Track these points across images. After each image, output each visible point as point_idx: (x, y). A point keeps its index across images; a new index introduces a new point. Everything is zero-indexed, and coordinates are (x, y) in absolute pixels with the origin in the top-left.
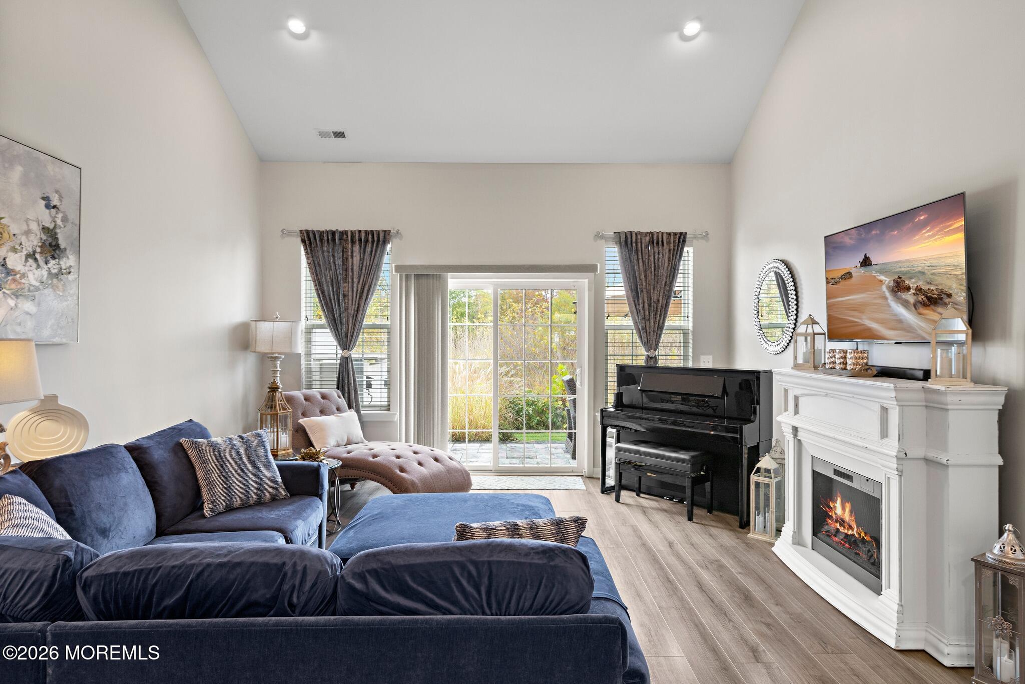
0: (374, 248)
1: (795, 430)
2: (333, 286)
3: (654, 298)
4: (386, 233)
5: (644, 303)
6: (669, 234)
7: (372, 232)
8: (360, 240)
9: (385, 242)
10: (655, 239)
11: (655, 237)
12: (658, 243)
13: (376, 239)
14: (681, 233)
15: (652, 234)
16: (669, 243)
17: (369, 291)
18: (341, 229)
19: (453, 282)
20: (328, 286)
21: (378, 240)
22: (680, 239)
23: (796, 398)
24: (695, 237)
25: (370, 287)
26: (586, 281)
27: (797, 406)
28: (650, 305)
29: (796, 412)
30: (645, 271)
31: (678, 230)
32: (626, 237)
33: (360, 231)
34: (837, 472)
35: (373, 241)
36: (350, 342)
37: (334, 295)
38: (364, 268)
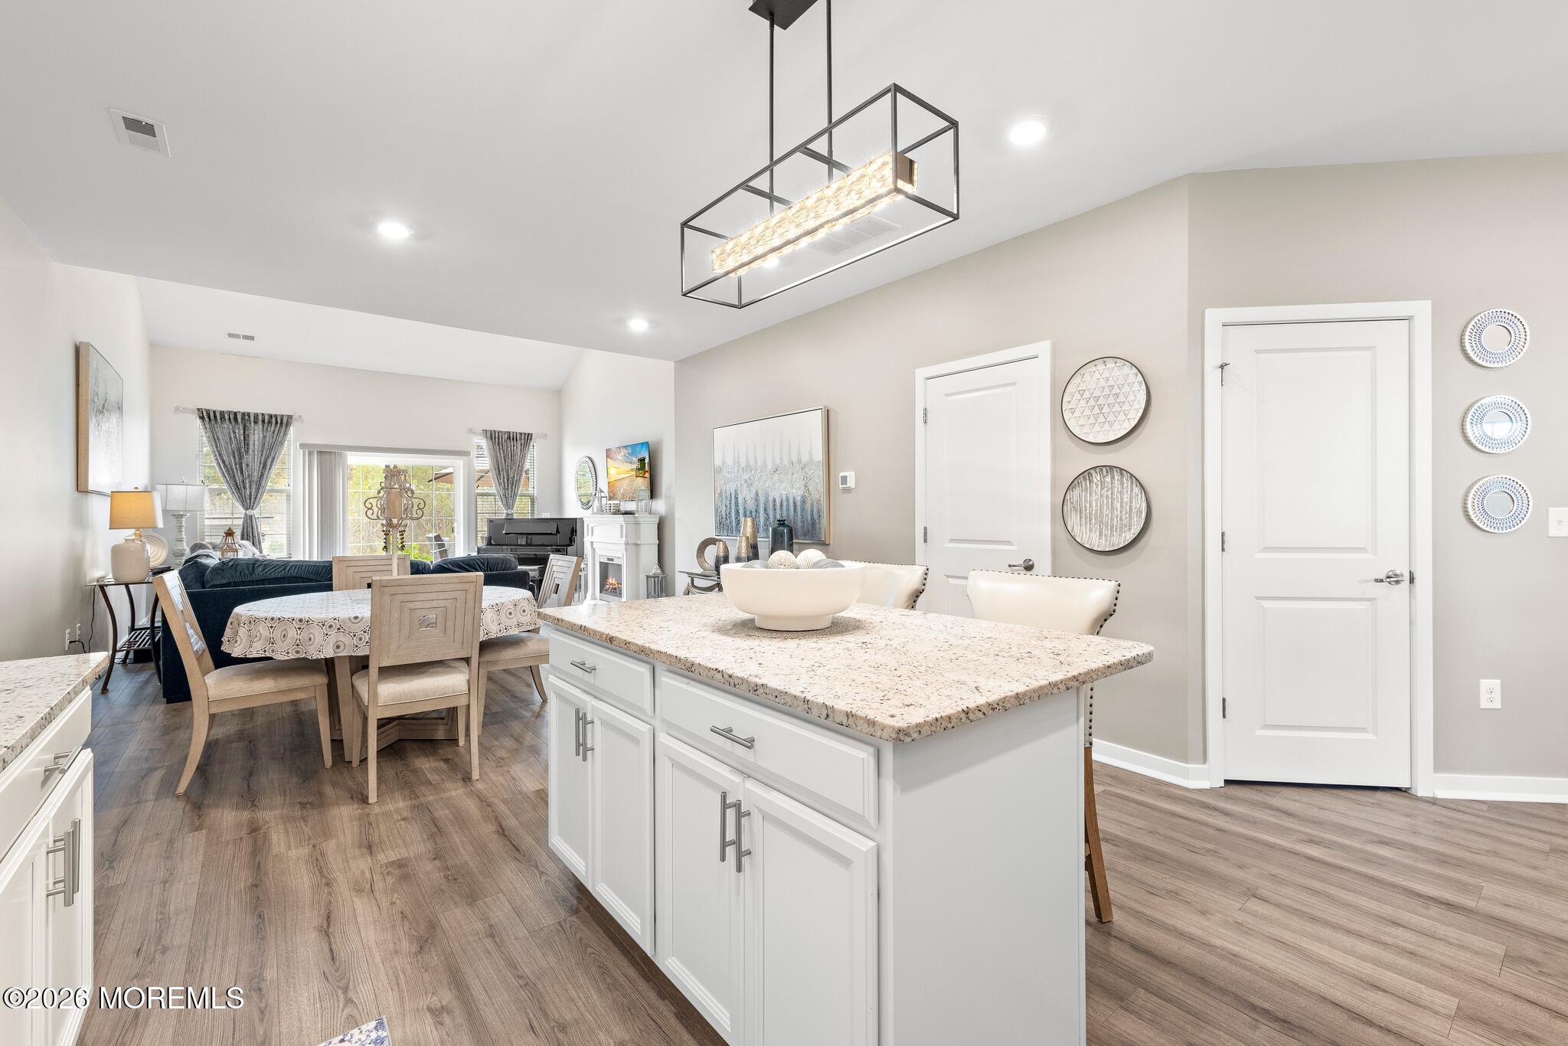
0: (277, 428)
1: (592, 543)
2: (234, 457)
3: (511, 475)
4: (290, 417)
5: (504, 478)
6: (521, 434)
7: (276, 416)
8: (263, 421)
9: (288, 424)
10: (511, 437)
11: (511, 435)
12: (513, 439)
13: (279, 421)
14: (529, 434)
15: (509, 432)
16: (521, 439)
17: (272, 462)
18: (242, 411)
19: (353, 459)
20: (229, 457)
21: (282, 423)
22: (528, 437)
23: (592, 528)
24: (538, 437)
25: (274, 459)
26: (461, 462)
27: (592, 532)
28: (508, 480)
29: (592, 535)
30: (504, 457)
31: (527, 432)
32: (491, 434)
33: (263, 414)
34: (609, 559)
35: (277, 423)
36: (254, 503)
37: (236, 464)
38: (266, 444)
